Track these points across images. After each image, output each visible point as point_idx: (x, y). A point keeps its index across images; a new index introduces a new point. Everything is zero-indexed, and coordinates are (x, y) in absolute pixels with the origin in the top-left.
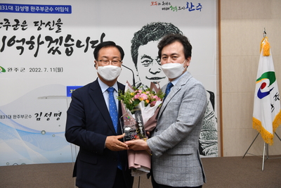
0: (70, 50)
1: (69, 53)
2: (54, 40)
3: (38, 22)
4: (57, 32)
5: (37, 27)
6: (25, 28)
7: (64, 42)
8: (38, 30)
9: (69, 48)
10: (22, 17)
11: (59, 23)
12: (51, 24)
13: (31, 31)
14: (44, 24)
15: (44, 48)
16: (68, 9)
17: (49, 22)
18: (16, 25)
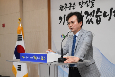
0: (99, 20)
1: (98, 22)
2: (89, 13)
3: (81, 2)
4: (91, 7)
5: (80, 6)
6: (74, 7)
7: (95, 14)
8: (81, 7)
9: (98, 18)
12: (88, 2)
14: (84, 3)
17: (87, 1)
18: (70, 7)
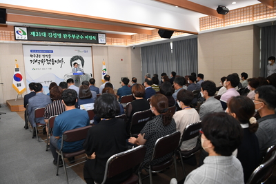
0: (53, 63)
2: (48, 60)
3: (44, 55)
7: (51, 61)
10: (39, 54)
11: (50, 55)
13: (42, 58)
15: (46, 62)
16: (52, 52)
17: (47, 55)
18: (37, 56)
